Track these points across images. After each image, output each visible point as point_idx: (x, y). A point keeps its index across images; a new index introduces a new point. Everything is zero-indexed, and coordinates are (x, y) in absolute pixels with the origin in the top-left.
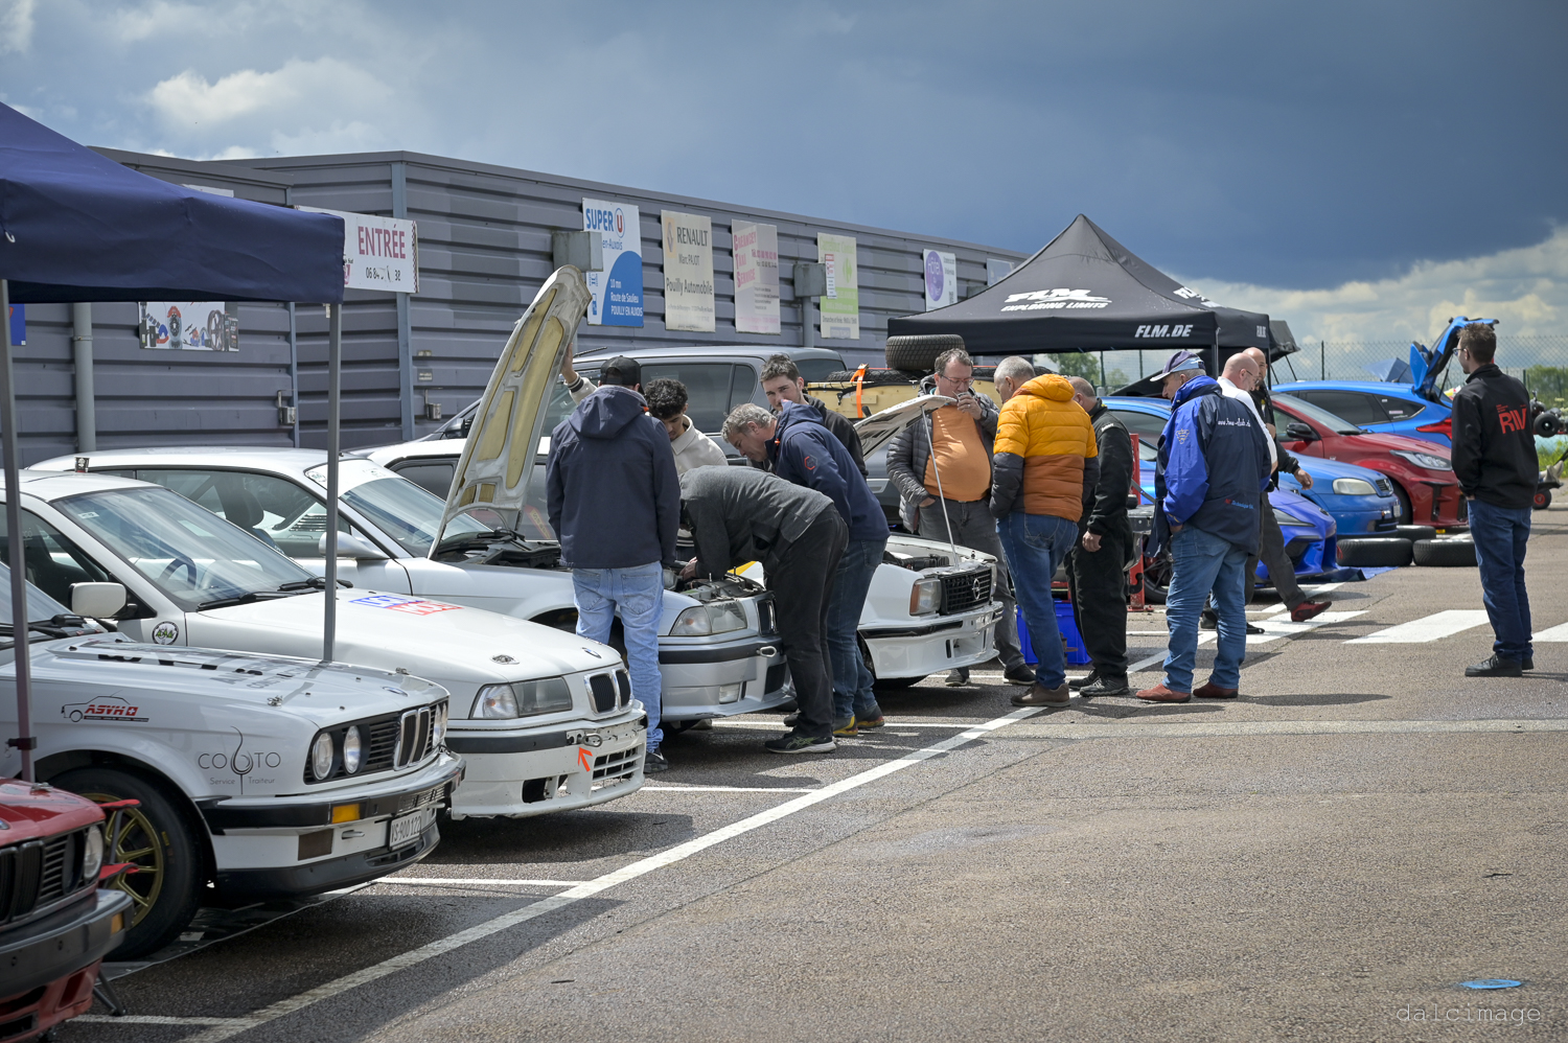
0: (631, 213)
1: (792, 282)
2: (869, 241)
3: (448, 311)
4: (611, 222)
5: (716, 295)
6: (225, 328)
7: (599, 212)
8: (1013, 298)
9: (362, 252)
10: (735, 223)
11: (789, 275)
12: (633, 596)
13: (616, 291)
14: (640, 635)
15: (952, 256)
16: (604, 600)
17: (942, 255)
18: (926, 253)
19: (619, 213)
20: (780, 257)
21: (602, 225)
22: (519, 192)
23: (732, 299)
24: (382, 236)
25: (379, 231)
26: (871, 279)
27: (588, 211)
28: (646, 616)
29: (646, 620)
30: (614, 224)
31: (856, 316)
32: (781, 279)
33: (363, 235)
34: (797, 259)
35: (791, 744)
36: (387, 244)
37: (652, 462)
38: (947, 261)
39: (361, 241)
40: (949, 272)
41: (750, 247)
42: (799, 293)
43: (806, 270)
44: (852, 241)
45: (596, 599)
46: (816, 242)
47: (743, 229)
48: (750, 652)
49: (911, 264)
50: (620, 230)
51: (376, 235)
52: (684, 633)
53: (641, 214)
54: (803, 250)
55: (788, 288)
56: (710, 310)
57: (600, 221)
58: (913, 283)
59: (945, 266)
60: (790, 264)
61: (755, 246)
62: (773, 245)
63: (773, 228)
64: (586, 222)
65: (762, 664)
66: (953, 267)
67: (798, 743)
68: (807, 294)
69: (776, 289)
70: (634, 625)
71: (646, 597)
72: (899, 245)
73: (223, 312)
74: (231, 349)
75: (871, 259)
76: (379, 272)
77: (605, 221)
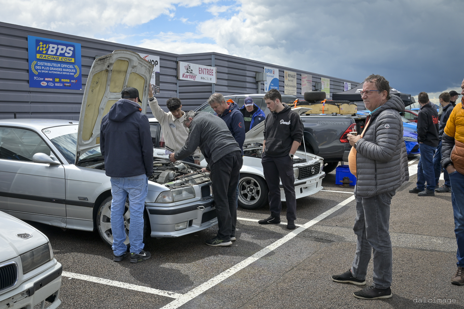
0: (277, 70)
1: (315, 86)
2: (333, 80)
3: (226, 88)
4: (271, 72)
5: (297, 88)
6: (155, 88)
7: (268, 69)
8: (358, 90)
9: (200, 73)
10: (302, 74)
11: (314, 85)
12: (132, 189)
13: (272, 86)
14: (134, 205)
15: (350, 84)
16: (121, 189)
17: (348, 83)
18: (345, 83)
19: (273, 70)
20: (312, 81)
21: (269, 72)
22: (247, 64)
23: (301, 89)
24: (206, 70)
25: (205, 69)
26: (333, 87)
27: (265, 69)
28: (137, 197)
29: (137, 199)
30: (272, 72)
31: (329, 94)
32: (312, 86)
33: (200, 69)
34: (316, 82)
35: (214, 242)
36: (208, 72)
37: (139, 132)
38: (349, 84)
39: (200, 71)
40: (349, 86)
41: (305, 79)
42: (316, 89)
43: (318, 84)
44: (329, 79)
45: (118, 189)
46: (321, 79)
47: (304, 75)
48: (194, 208)
49: (342, 84)
50: (274, 74)
51: (204, 70)
52: (162, 202)
53: (279, 71)
54: (318, 80)
55: (314, 88)
56: (295, 91)
57: (268, 71)
58: (342, 88)
59: (348, 85)
60: (315, 83)
61: (307, 79)
62: (311, 79)
63: (311, 76)
64: (265, 71)
65: (200, 213)
66: (350, 86)
67: (217, 242)
68: (318, 89)
69: (311, 87)
70: (132, 200)
71: (137, 189)
72: (339, 81)
73: (155, 85)
74: (157, 94)
75: (333, 83)
76: (204, 78)
77: (270, 71)
